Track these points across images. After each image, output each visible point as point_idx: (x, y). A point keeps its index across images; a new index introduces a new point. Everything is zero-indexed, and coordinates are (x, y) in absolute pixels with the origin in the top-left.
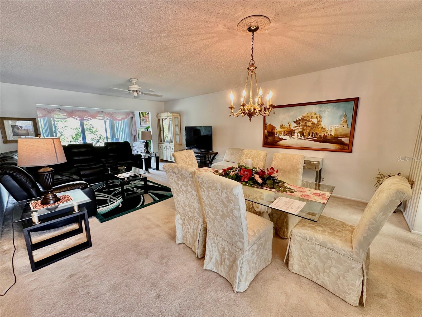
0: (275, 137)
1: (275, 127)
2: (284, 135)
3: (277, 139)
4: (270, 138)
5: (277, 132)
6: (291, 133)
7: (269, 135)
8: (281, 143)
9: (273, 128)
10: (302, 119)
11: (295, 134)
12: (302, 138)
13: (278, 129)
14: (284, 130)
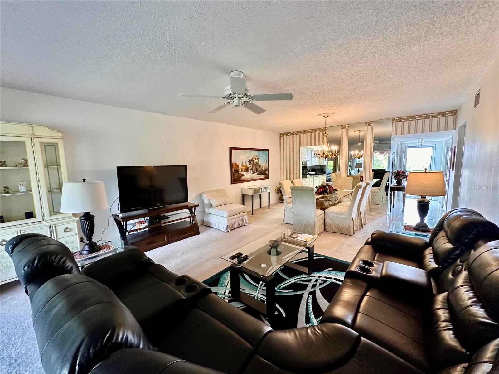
0: (239, 174)
1: (239, 166)
2: (244, 172)
3: (240, 175)
4: (236, 175)
5: (240, 170)
6: (247, 170)
7: (235, 173)
8: (243, 178)
9: (238, 166)
10: (252, 160)
11: (250, 170)
12: (253, 173)
13: (240, 167)
14: (244, 167)
